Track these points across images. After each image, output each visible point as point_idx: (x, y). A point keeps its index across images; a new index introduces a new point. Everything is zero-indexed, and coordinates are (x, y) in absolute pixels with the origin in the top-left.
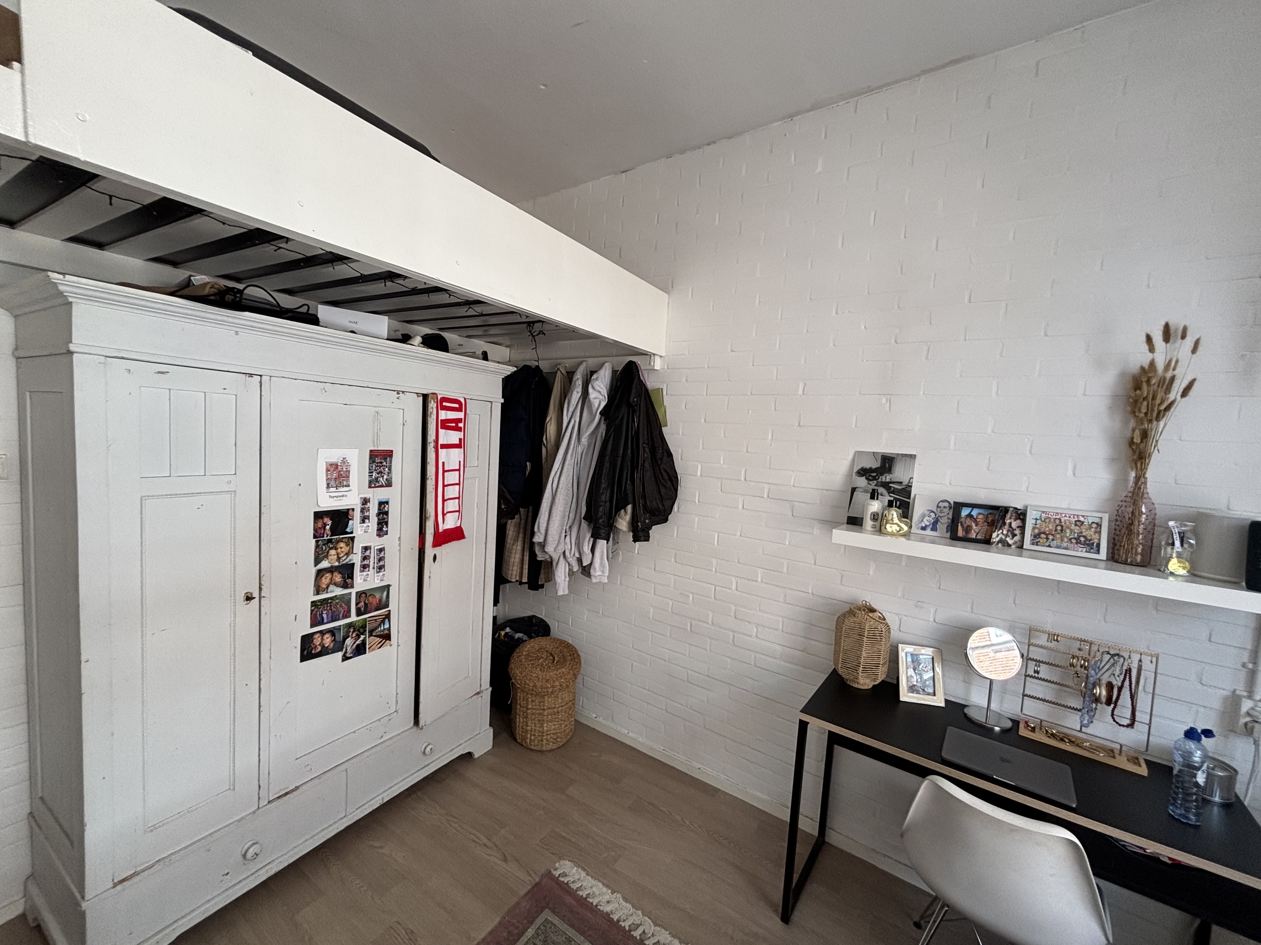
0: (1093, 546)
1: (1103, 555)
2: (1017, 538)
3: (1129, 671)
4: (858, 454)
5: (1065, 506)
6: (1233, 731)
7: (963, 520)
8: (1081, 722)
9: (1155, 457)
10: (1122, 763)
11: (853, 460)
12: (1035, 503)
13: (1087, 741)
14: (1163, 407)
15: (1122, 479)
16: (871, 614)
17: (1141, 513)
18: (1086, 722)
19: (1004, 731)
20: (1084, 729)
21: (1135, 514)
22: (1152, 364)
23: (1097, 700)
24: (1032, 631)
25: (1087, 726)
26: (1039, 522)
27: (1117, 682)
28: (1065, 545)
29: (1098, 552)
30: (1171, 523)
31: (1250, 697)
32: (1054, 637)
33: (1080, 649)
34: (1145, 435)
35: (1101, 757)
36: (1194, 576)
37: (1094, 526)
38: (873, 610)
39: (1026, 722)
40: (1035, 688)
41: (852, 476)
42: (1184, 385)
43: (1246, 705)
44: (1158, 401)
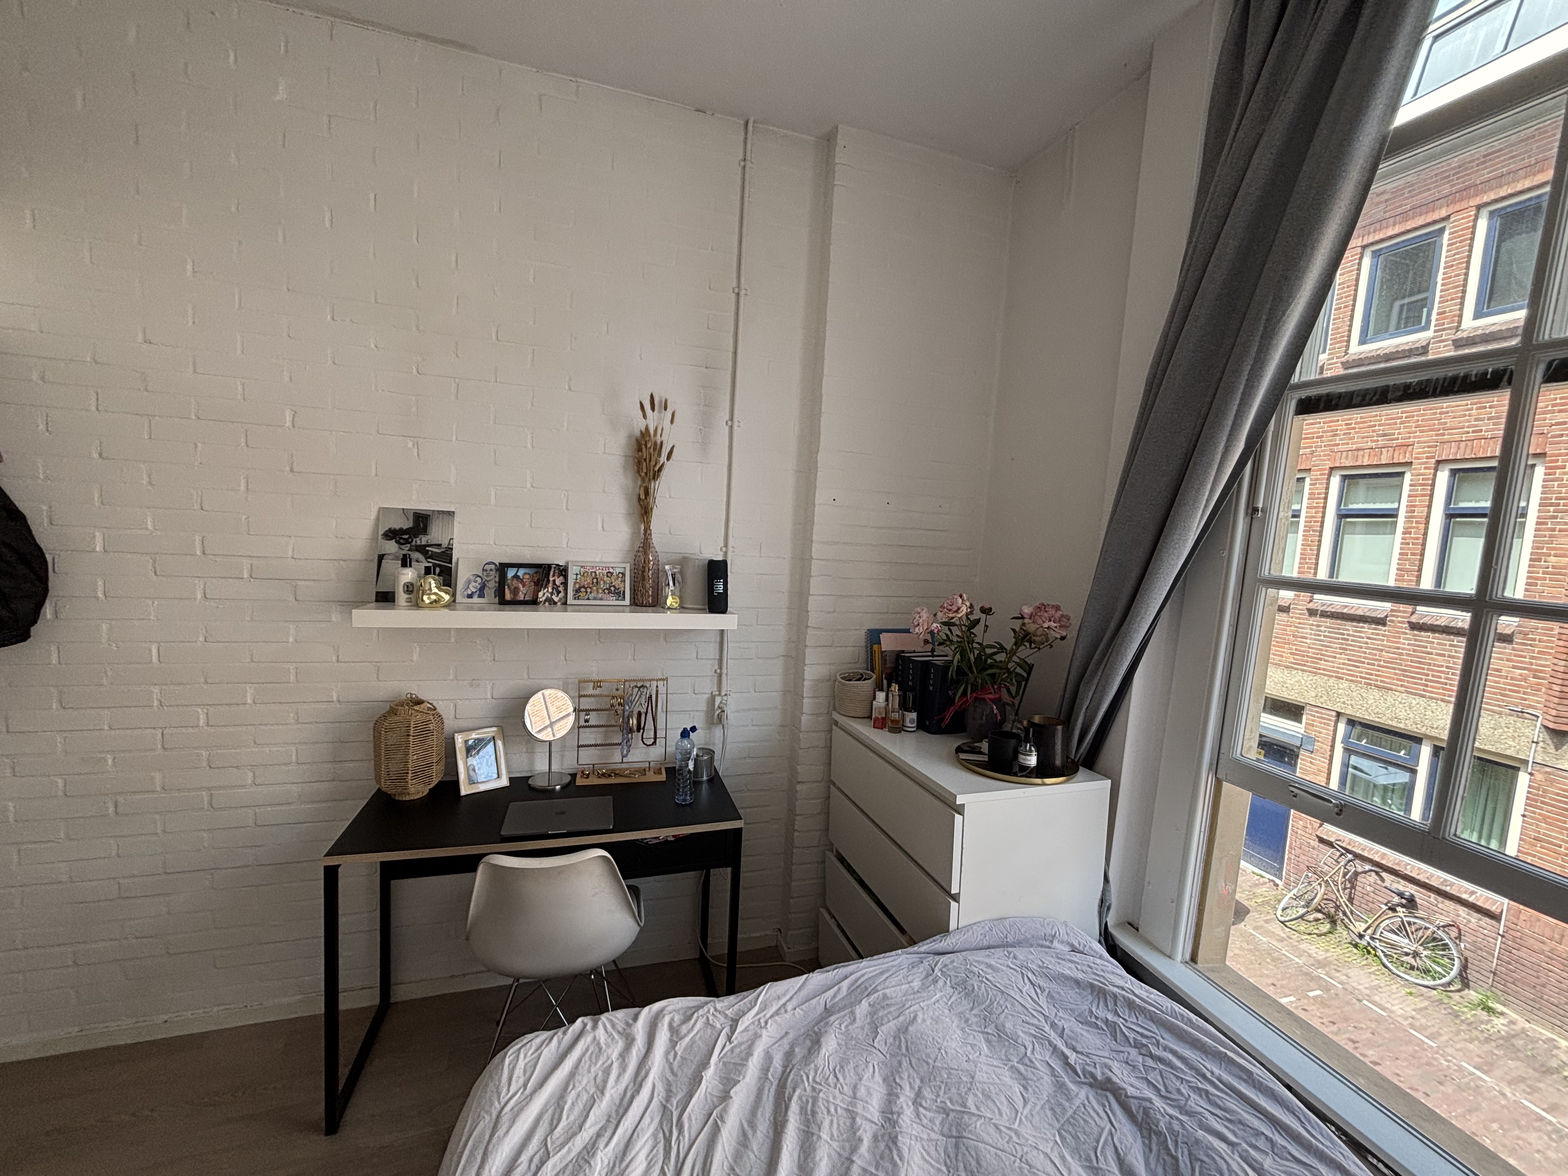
0: (620, 595)
1: (627, 602)
2: (561, 595)
3: (651, 697)
4: (383, 512)
5: (598, 560)
6: (713, 724)
7: (509, 582)
8: (622, 753)
9: (655, 510)
10: (651, 777)
11: (378, 519)
12: (575, 559)
13: (627, 769)
14: (656, 469)
15: (635, 533)
16: (417, 708)
17: (649, 561)
18: (625, 752)
19: (564, 787)
20: (625, 760)
21: (646, 561)
22: (647, 429)
23: (631, 731)
24: (582, 682)
25: (626, 756)
26: (579, 576)
27: (643, 711)
28: (600, 595)
29: (624, 599)
30: (667, 567)
31: (720, 695)
32: (597, 684)
33: (617, 690)
34: (647, 493)
35: (637, 779)
36: (682, 608)
37: (621, 575)
38: (420, 702)
39: (582, 772)
40: (589, 736)
41: (377, 539)
42: (668, 451)
43: (718, 700)
44: (653, 463)
